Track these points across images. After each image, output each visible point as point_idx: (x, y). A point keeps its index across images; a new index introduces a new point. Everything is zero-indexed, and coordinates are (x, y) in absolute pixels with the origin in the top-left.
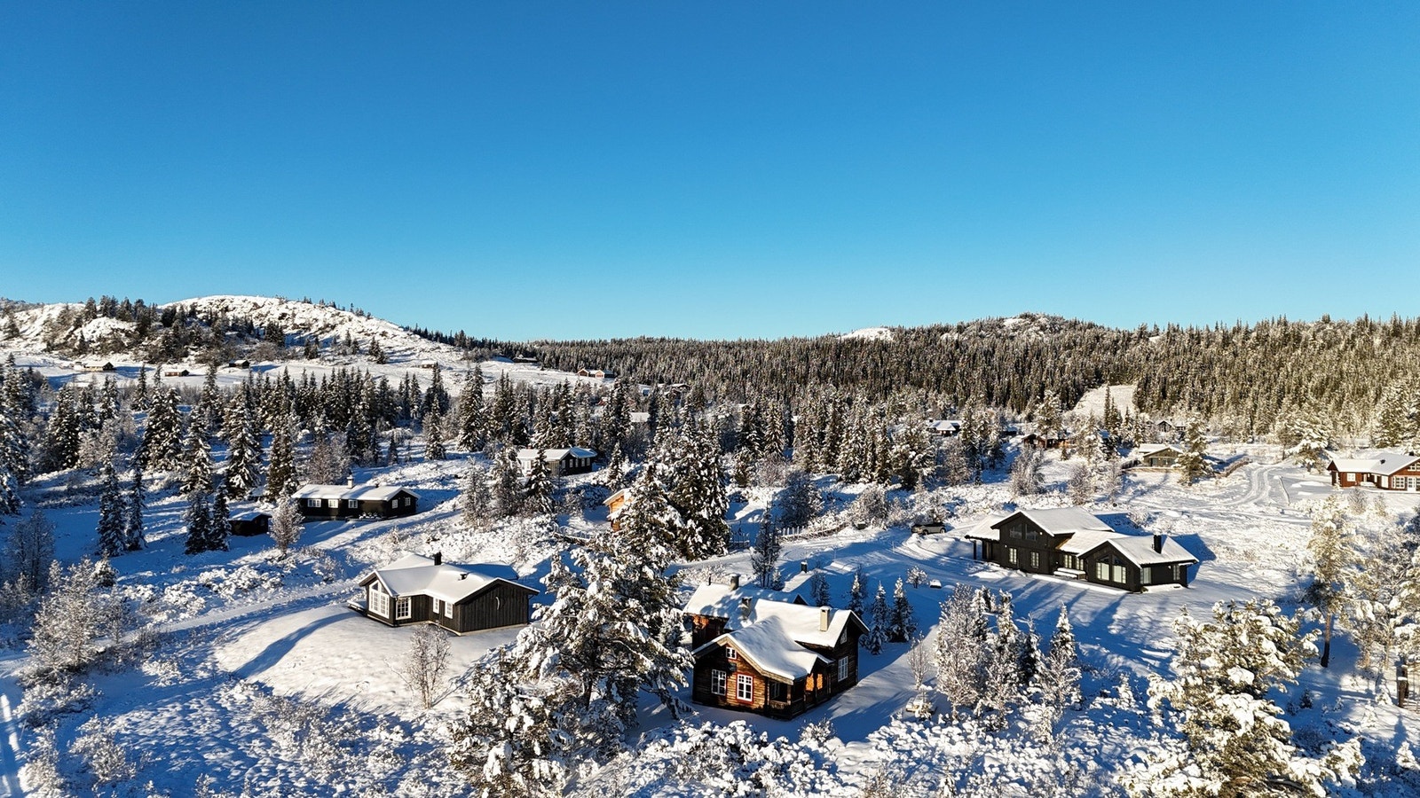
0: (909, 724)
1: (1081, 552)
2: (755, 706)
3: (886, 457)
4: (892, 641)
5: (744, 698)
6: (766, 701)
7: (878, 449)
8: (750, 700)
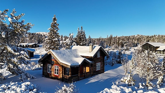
0: (122, 87)
1: (162, 50)
2: (59, 77)
3: (119, 43)
4: (118, 63)
5: (56, 74)
6: (63, 75)
7: (117, 42)
8: (58, 75)
